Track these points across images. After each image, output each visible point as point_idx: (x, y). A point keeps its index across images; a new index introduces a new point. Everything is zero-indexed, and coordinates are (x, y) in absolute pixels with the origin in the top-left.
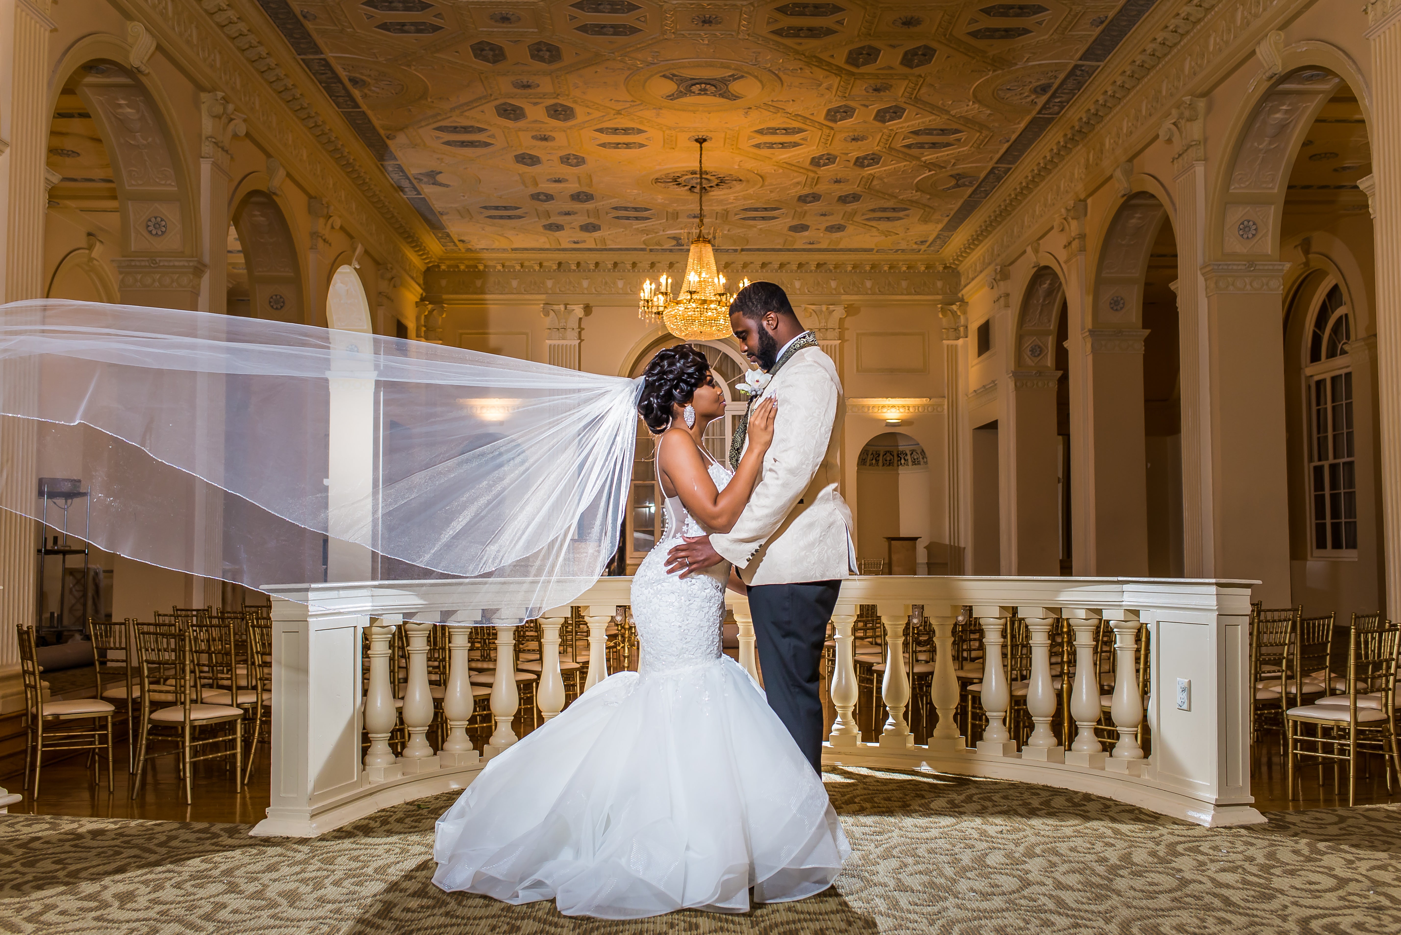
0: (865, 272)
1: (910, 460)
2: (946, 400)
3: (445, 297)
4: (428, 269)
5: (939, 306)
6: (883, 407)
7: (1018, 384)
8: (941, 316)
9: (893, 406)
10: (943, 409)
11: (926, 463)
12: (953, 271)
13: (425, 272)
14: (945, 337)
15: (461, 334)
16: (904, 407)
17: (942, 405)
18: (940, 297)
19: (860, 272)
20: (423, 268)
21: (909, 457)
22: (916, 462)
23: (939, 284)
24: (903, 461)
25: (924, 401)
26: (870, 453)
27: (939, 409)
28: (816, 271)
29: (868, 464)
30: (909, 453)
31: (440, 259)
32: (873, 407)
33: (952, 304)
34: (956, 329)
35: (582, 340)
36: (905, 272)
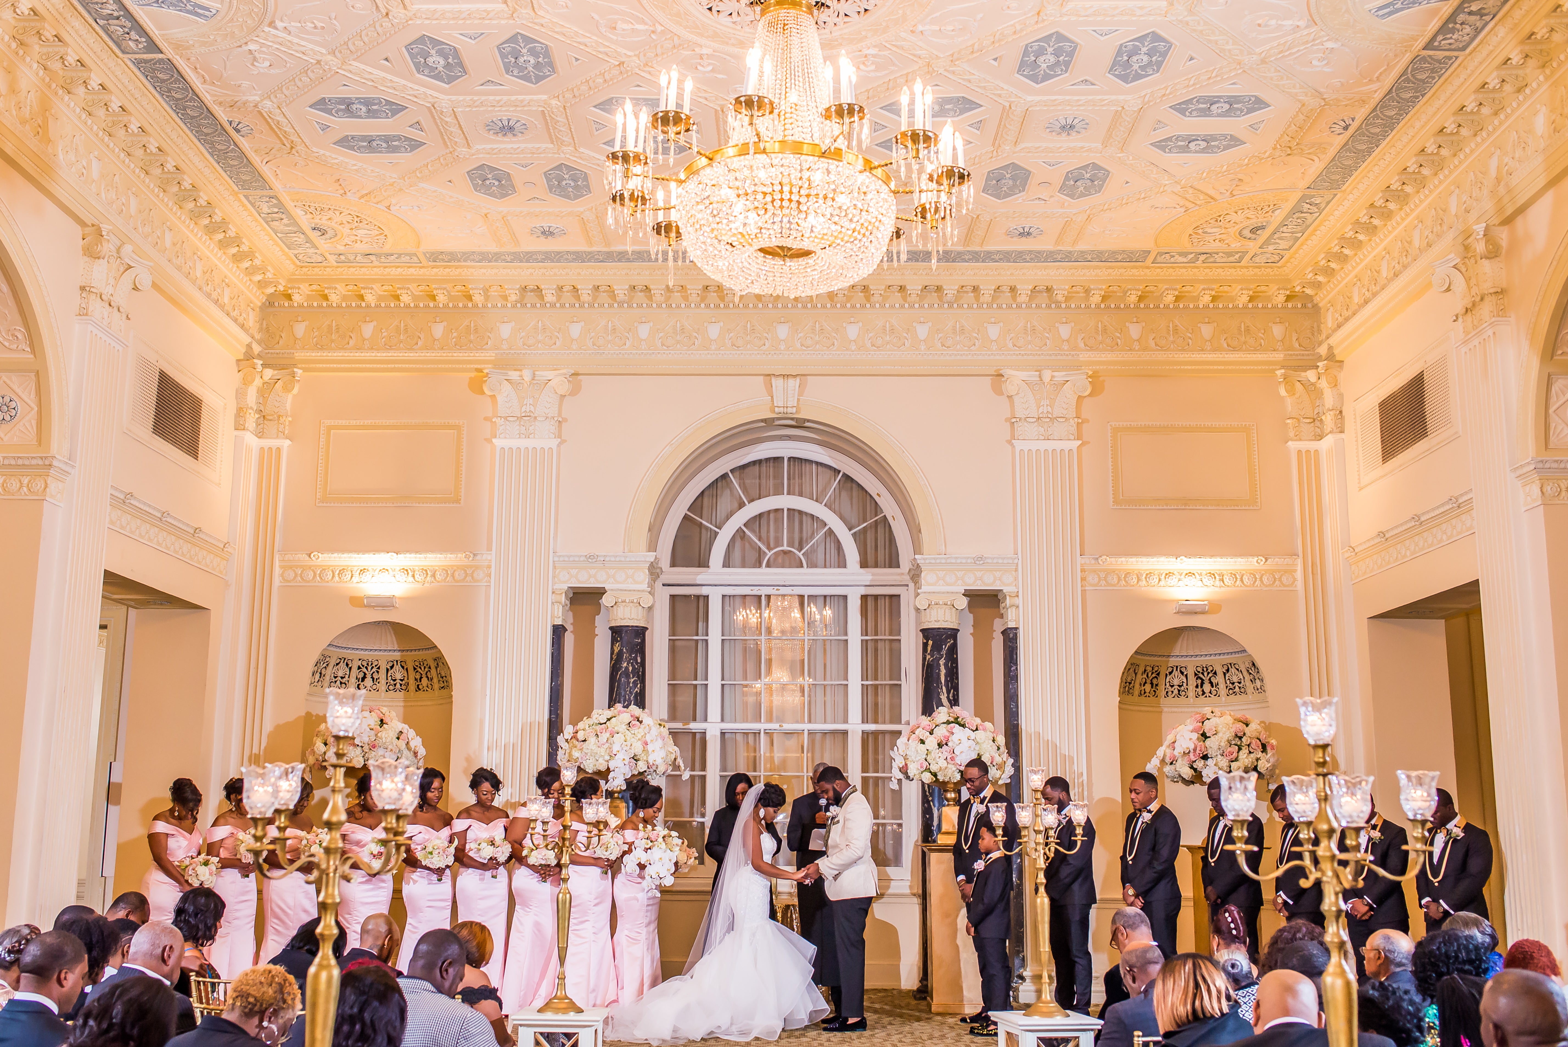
0: (1127, 307)
1: (1222, 686)
2: (1299, 562)
3: (299, 355)
4: (270, 303)
5: (1279, 372)
6: (1169, 574)
7: (1548, 489)
8: (1283, 392)
9: (1190, 574)
10: (1295, 580)
11: (1261, 690)
12: (1304, 306)
13: (263, 308)
14: (1291, 434)
15: (330, 428)
16: (1212, 575)
17: (1291, 572)
18: (1279, 356)
19: (1117, 308)
20: (258, 300)
21: (1220, 679)
22: (1233, 689)
23: (1277, 331)
24: (1207, 687)
25: (1252, 563)
26: (1142, 669)
27: (1284, 579)
28: (1029, 307)
29: (1137, 692)
30: (1220, 671)
31: (290, 280)
32: (1149, 575)
33: (1305, 369)
34: (1316, 420)
35: (563, 442)
36: (1206, 307)
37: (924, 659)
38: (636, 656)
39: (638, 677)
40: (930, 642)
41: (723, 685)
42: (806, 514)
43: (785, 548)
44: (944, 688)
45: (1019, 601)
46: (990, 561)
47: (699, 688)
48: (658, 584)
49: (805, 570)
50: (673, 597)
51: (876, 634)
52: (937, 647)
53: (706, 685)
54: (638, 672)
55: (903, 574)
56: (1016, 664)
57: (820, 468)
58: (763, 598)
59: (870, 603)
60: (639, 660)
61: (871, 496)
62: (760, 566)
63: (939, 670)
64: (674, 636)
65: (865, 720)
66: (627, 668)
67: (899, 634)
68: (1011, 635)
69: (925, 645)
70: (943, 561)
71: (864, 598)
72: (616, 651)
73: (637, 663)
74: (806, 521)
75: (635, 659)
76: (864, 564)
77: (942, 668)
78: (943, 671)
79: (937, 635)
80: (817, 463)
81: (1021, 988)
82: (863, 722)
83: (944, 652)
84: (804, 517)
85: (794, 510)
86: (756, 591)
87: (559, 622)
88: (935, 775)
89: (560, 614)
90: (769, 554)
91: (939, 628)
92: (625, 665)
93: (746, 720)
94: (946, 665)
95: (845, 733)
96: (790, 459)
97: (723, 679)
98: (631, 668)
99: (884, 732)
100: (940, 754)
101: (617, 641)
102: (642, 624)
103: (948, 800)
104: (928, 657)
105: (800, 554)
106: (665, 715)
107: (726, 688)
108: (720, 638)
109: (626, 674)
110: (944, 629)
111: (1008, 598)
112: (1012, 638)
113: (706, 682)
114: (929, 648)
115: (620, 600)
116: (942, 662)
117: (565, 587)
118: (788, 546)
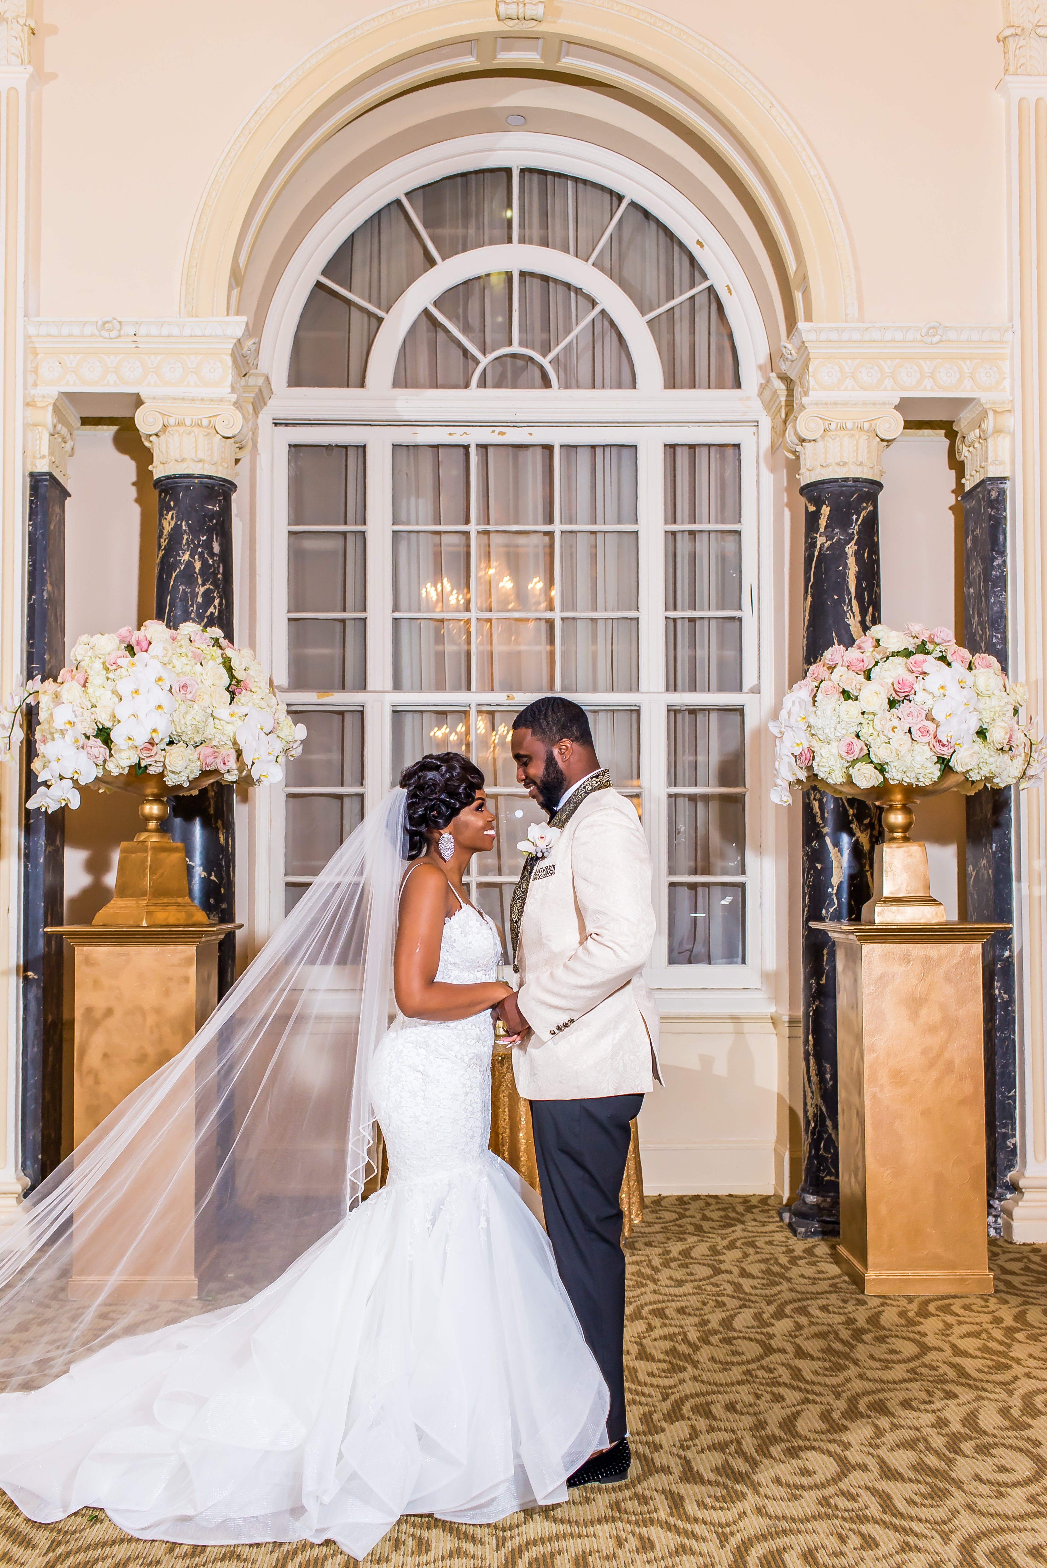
37: (811, 545)
38: (209, 542)
39: (215, 583)
40: (826, 510)
41: (395, 620)
42: (556, 281)
43: (516, 349)
44: (854, 603)
45: (1013, 422)
46: (952, 335)
47: (349, 626)
48: (265, 418)
49: (555, 392)
50: (295, 448)
51: (693, 521)
52: (840, 519)
53: (364, 620)
54: (215, 574)
55: (748, 398)
56: (1003, 553)
57: (581, 186)
58: (473, 451)
59: (683, 458)
60: (216, 549)
61: (681, 245)
62: (467, 386)
63: (846, 566)
64: (297, 523)
65: (672, 686)
66: (190, 565)
67: (739, 520)
68: (994, 494)
69: (812, 520)
70: (856, 336)
71: (671, 448)
72: (167, 528)
73: (212, 554)
74: (556, 294)
75: (208, 546)
76: (671, 382)
77: (851, 562)
78: (853, 569)
79: (841, 493)
80: (576, 180)
81: (1017, 1212)
82: (667, 690)
83: (855, 529)
84: (551, 284)
85: (532, 274)
86: (458, 436)
87: (42, 467)
88: (881, 769)
89: (45, 450)
90: (485, 361)
91: (846, 480)
92: (186, 557)
93: (440, 686)
94: (858, 555)
95: (636, 712)
96: (523, 171)
97: (396, 608)
98: (198, 565)
99: (707, 710)
100: (896, 722)
101: (169, 509)
102: (221, 472)
103: (892, 829)
104: (820, 540)
105: (545, 362)
106: (282, 678)
107: (404, 627)
108: (389, 528)
109: (188, 576)
110: (856, 480)
111: (991, 414)
112: (997, 500)
113: (362, 615)
114: (823, 522)
115: (172, 421)
116: (851, 549)
117: (53, 392)
118: (521, 344)
